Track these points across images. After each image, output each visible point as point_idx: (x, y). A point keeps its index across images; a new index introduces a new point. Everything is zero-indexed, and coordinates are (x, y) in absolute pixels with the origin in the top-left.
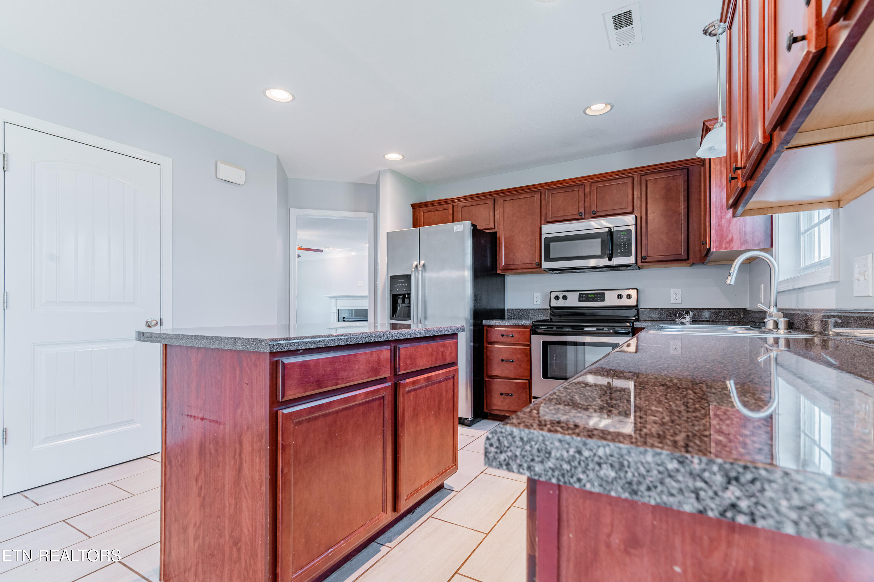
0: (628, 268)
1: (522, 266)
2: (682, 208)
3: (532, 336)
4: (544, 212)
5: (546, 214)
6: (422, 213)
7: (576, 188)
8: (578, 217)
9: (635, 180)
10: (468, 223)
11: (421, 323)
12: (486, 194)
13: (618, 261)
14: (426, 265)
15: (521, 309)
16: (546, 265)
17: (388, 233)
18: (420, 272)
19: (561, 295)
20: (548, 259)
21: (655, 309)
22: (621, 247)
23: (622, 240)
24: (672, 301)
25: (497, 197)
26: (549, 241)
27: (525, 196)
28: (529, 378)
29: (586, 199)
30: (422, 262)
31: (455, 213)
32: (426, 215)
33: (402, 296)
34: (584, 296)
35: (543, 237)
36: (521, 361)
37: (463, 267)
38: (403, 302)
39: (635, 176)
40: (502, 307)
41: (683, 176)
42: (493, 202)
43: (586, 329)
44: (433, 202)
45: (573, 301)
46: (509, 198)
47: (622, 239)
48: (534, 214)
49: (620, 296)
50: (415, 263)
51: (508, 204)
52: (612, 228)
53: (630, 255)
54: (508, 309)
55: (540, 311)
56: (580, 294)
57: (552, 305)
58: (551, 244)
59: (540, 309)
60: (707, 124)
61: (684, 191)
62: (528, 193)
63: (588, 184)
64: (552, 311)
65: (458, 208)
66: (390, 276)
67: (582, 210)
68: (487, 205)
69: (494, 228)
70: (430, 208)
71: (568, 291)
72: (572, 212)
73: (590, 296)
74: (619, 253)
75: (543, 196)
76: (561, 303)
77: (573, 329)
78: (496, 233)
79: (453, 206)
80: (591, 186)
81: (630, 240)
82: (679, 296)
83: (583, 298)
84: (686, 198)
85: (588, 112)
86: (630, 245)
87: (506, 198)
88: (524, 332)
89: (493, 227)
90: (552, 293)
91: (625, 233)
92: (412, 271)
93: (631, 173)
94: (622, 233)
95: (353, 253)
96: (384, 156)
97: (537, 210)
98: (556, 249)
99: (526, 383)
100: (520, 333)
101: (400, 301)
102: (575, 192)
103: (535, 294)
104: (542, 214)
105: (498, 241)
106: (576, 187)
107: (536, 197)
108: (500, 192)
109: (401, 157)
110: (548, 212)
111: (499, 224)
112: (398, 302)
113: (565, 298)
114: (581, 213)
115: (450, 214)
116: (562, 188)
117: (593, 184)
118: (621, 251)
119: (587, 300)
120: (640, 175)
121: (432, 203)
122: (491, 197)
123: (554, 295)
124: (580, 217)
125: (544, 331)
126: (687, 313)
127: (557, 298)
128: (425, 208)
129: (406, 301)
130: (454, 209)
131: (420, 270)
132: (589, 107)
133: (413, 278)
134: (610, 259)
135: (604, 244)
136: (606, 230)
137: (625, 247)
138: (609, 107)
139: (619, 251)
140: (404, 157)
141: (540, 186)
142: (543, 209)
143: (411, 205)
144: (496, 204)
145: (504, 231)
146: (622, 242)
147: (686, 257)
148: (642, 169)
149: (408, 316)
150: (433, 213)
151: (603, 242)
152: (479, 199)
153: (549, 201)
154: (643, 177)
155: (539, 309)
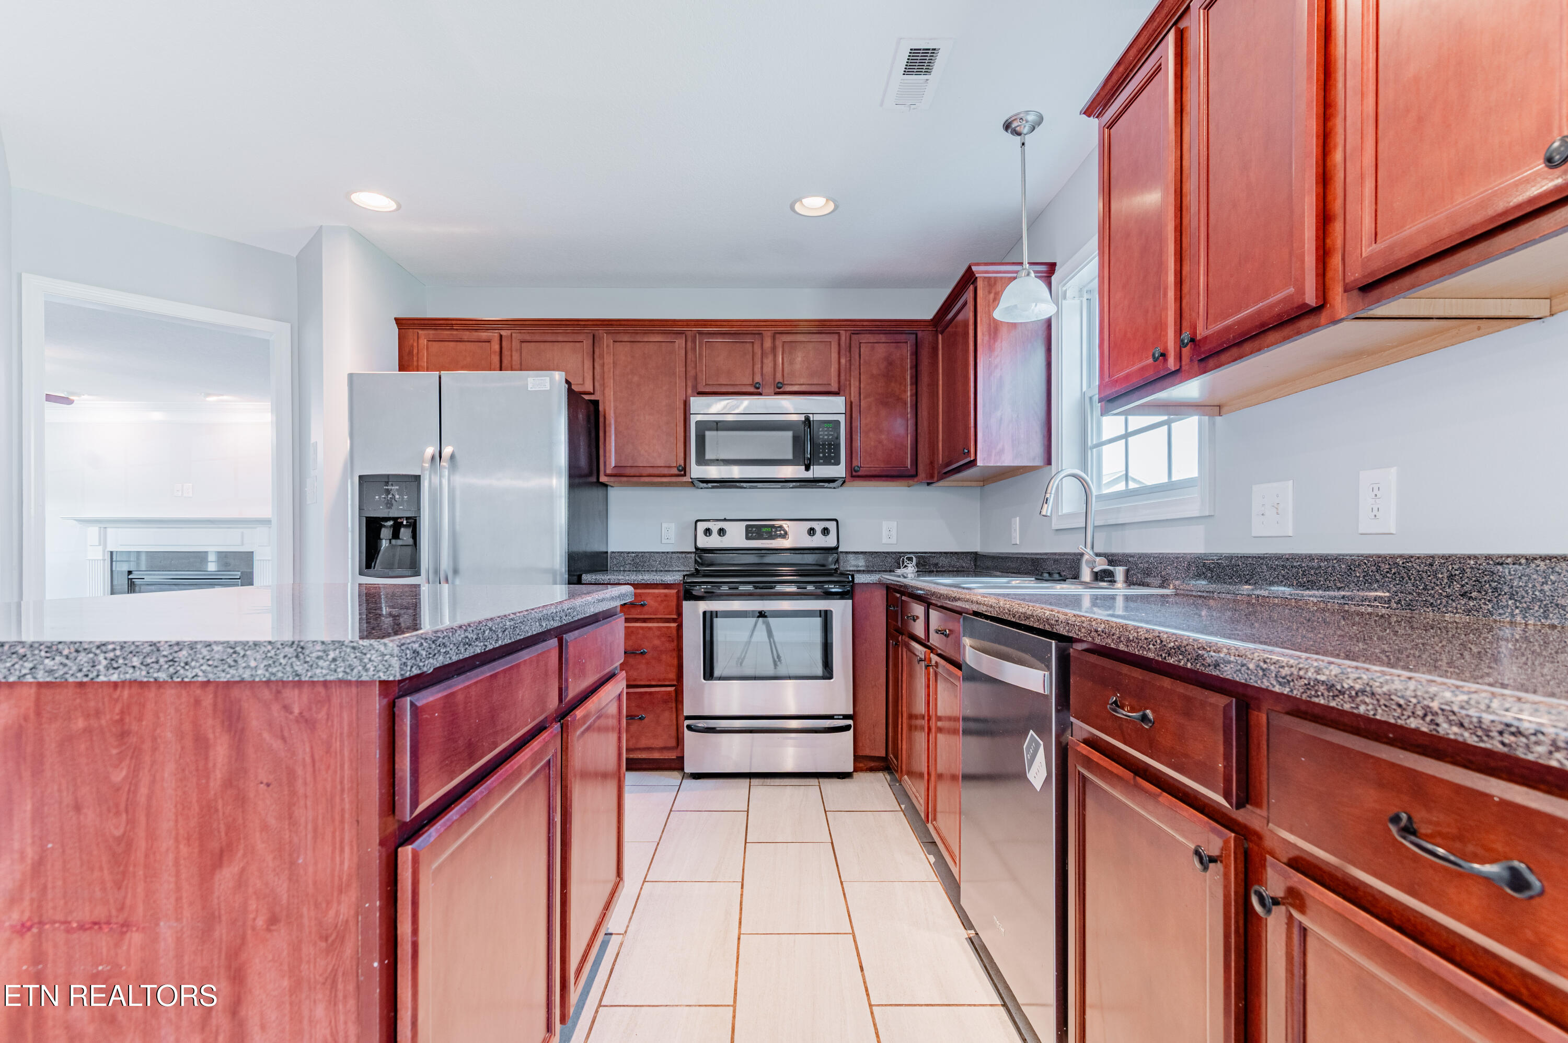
0: (831, 485)
1: (651, 471)
2: (909, 394)
3: (685, 603)
4: (691, 373)
5: (696, 378)
6: (423, 342)
7: (748, 339)
8: (752, 390)
9: (843, 338)
10: (558, 377)
11: (447, 581)
12: (576, 323)
13: (819, 471)
14: (458, 456)
15: (639, 553)
16: (697, 471)
17: (351, 376)
18: (446, 473)
19: (715, 527)
20: (702, 460)
21: (862, 553)
22: (824, 449)
23: (826, 437)
24: (885, 540)
25: (601, 331)
26: (703, 427)
27: (658, 338)
28: (675, 683)
29: (765, 361)
30: (447, 450)
31: (506, 353)
32: (435, 346)
33: (391, 523)
34: (754, 531)
35: (694, 419)
36: (661, 651)
37: (548, 470)
38: (396, 535)
39: (843, 333)
40: (605, 550)
41: (911, 346)
42: (591, 341)
43: (779, 588)
44: (454, 322)
45: (736, 537)
46: (626, 338)
47: (826, 435)
48: (674, 374)
49: (812, 532)
50: (430, 451)
51: (623, 350)
52: (811, 416)
53: (837, 463)
54: (613, 552)
55: (675, 556)
56: (747, 527)
57: (700, 545)
58: (708, 434)
59: (675, 553)
60: (974, 268)
61: (911, 368)
62: (662, 333)
63: (769, 334)
64: (700, 557)
65: (514, 343)
66: (360, 477)
67: (758, 379)
68: (577, 344)
69: (593, 394)
70: (446, 334)
71: (725, 520)
72: (744, 379)
73: (764, 530)
74: (821, 458)
75: (689, 344)
76: (714, 542)
77: (756, 588)
78: (596, 403)
79: (501, 336)
80: (774, 339)
81: (838, 438)
82: (894, 532)
83: (752, 533)
84: (914, 380)
85: (798, 207)
86: (838, 446)
87: (619, 338)
88: (666, 595)
89: (592, 391)
90: (699, 523)
91: (831, 425)
92: (423, 468)
93: (837, 326)
94: (826, 425)
95: (157, 416)
96: (348, 196)
97: (680, 369)
98: (716, 445)
99: (670, 692)
100: (659, 599)
101: (386, 533)
102: (748, 344)
103: (664, 525)
104: (688, 376)
105: (601, 419)
106: (749, 336)
107: (677, 344)
108: (607, 323)
109: (393, 206)
110: (699, 374)
111: (603, 385)
112: (382, 536)
113: (722, 532)
114: (757, 383)
115: (495, 352)
116: (725, 334)
117: (777, 336)
118: (824, 455)
119: (760, 536)
120: (850, 332)
121: (450, 322)
122: (587, 330)
123: (702, 526)
124: (756, 390)
125: (705, 592)
126: (910, 559)
127: (708, 532)
128: (432, 332)
129: (405, 533)
130: (504, 343)
131: (445, 467)
132: (800, 200)
133: (425, 485)
134: (807, 468)
135: (798, 442)
136: (802, 418)
137: (830, 449)
138: (831, 206)
139: (821, 455)
140: (399, 207)
141: (685, 323)
142: (689, 368)
143: (397, 320)
144: (596, 344)
145: (614, 401)
146: (826, 440)
147: (913, 472)
148: (854, 323)
149: (414, 567)
150: (452, 344)
151: (796, 439)
152: (561, 330)
153: (700, 354)
154: (854, 337)
155: (672, 553)
